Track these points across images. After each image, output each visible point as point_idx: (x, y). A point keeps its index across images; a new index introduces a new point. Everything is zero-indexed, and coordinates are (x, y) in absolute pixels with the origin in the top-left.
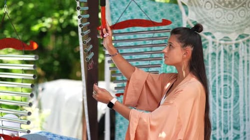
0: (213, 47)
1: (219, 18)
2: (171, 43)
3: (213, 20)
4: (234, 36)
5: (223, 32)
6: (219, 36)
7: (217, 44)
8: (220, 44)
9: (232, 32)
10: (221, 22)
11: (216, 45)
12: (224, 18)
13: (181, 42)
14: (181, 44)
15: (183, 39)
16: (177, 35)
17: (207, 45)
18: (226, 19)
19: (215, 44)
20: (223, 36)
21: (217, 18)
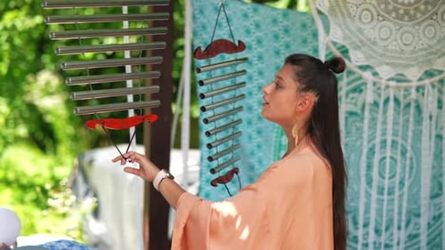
0: (374, 92)
1: (386, 39)
2: (280, 78)
3: (374, 43)
4: (414, 74)
5: (394, 65)
6: (385, 72)
7: (383, 87)
8: (388, 87)
9: (413, 66)
10: (390, 47)
11: (379, 88)
12: (396, 40)
13: (299, 81)
14: (298, 84)
15: (305, 77)
16: (295, 67)
17: (363, 87)
18: (399, 41)
19: (378, 86)
20: (395, 73)
21: (382, 39)
